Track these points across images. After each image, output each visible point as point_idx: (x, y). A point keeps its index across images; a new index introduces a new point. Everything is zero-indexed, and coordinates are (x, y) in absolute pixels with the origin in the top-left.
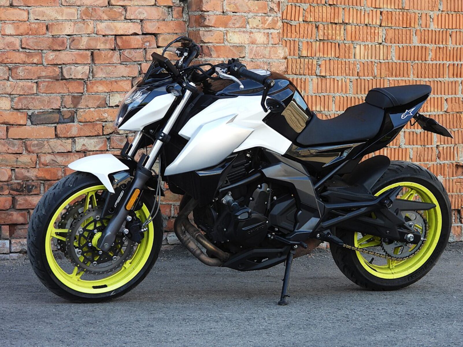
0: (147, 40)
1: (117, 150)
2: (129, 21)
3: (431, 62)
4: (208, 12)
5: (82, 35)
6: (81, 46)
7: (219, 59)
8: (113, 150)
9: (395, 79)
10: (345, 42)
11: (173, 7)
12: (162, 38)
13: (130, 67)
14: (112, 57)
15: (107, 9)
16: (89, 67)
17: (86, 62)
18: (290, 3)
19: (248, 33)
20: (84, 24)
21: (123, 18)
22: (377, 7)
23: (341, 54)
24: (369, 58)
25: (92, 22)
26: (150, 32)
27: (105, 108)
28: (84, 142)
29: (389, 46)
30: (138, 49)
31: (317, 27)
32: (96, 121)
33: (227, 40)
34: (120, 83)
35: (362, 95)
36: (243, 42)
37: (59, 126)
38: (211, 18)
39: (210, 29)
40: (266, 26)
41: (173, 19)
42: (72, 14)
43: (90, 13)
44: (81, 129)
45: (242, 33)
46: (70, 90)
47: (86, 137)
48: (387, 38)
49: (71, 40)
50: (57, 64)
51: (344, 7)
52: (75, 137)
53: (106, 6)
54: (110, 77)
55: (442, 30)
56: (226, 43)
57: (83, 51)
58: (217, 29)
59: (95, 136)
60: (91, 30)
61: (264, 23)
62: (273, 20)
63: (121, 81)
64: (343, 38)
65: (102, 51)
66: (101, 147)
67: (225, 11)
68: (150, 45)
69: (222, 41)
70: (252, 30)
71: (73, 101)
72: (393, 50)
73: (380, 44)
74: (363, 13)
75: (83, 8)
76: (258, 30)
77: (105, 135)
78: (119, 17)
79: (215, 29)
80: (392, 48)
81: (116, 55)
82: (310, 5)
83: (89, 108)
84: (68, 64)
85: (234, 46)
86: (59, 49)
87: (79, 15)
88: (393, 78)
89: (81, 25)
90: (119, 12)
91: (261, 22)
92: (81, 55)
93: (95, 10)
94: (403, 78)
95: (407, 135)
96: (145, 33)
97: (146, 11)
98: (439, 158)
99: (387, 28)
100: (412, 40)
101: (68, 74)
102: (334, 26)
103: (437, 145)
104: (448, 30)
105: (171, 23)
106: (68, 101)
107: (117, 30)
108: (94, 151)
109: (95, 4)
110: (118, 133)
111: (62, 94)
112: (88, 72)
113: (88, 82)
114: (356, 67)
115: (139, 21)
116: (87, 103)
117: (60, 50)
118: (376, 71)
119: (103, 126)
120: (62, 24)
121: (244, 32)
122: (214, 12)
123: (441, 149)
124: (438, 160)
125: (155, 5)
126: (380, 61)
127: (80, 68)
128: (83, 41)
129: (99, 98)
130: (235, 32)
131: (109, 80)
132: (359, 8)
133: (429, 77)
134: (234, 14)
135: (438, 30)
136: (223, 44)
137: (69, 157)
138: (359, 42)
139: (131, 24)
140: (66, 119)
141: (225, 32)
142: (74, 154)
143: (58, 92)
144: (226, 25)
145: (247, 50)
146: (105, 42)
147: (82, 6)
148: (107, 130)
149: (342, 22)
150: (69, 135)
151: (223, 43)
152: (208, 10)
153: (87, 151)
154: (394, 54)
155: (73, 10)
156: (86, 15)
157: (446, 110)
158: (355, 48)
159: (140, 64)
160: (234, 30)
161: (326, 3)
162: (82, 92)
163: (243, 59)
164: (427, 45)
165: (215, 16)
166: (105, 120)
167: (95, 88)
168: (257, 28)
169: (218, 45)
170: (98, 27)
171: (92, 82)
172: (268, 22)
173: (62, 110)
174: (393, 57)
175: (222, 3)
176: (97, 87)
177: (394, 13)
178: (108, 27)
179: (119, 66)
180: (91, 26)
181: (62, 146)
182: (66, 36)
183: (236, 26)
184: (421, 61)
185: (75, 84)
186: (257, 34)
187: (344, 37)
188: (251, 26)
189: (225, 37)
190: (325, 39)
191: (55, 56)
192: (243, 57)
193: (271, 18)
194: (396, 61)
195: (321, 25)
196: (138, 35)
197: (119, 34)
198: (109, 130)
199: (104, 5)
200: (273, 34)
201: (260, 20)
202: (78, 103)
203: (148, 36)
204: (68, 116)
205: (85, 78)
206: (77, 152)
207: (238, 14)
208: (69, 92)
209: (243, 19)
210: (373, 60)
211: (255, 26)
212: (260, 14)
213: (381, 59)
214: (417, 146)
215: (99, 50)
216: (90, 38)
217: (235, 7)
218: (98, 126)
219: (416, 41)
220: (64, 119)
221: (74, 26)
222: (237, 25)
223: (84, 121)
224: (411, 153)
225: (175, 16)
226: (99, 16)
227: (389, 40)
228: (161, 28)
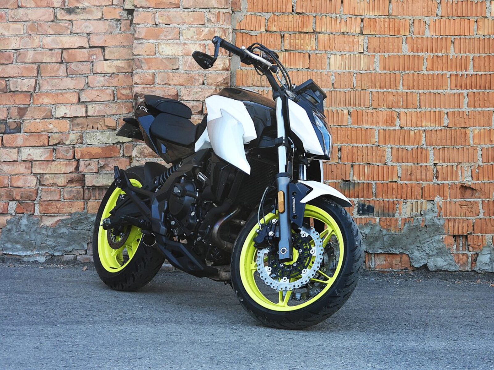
0: (93, 53)
1: (63, 160)
2: (76, 35)
3: (426, 73)
4: (139, 24)
5: (29, 49)
6: (27, 60)
7: (150, 71)
8: (59, 160)
9: (380, 90)
10: (316, 52)
11: (121, 20)
12: (109, 51)
13: (76, 79)
14: (58, 70)
15: (54, 23)
16: (34, 80)
17: (32, 76)
18: (249, 13)
19: (182, 45)
20: (30, 38)
21: (69, 32)
22: (356, 14)
23: (312, 65)
24: (347, 68)
25: (38, 36)
26: (97, 46)
27: (51, 120)
28: (30, 152)
29: (372, 55)
30: (84, 62)
31: (283, 37)
32: (42, 132)
33: (158, 52)
34: (66, 95)
35: (338, 108)
36: (176, 54)
37: (5, 136)
38: (140, 30)
39: (141, 41)
40: (202, 37)
41: (121, 32)
42: (19, 30)
43: (36, 28)
44: (27, 139)
45: (175, 45)
46: (16, 102)
47: (32, 147)
48: (369, 47)
49: (17, 55)
50: (3, 77)
51: (315, 15)
52: (21, 147)
53: (52, 21)
54: (56, 90)
55: (441, 37)
56: (157, 55)
57: (29, 64)
58: (148, 41)
59: (41, 146)
60: (37, 44)
61: (199, 34)
62: (209, 31)
63: (67, 93)
64: (314, 48)
65: (48, 65)
66: (47, 157)
67: (157, 23)
68: (97, 58)
69: (153, 53)
70: (186, 42)
71: (19, 113)
72: (377, 59)
73: (362, 53)
74: (338, 21)
75: (29, 24)
76: (193, 42)
77: (50, 145)
78: (64, 32)
79: (146, 41)
80: (376, 58)
81: (62, 68)
82: (274, 14)
83: (35, 119)
84: (14, 77)
85: (167, 58)
86: (5, 63)
87: (25, 30)
88: (376, 90)
89: (28, 39)
90: (65, 27)
91: (196, 34)
92: (27, 69)
93: (40, 25)
94: (390, 90)
95: (394, 151)
96: (91, 46)
97: (92, 25)
98: (437, 178)
99: (369, 36)
100: (402, 49)
101: (14, 87)
102: (302, 35)
103: (434, 164)
104: (449, 37)
105: (118, 36)
106: (14, 112)
107: (63, 44)
108: (39, 161)
109: (41, 19)
110: (64, 144)
111: (8, 106)
112: (33, 85)
113: (35, 95)
114: (330, 78)
115: (85, 35)
116: (33, 115)
117: (7, 64)
118: (355, 83)
119: (49, 137)
120: (9, 39)
121: (177, 44)
122: (146, 24)
123: (439, 167)
124: (435, 180)
125: (102, 18)
126: (361, 72)
127: (26, 81)
128: (29, 55)
129: (45, 110)
130: (167, 44)
131: (55, 92)
132: (334, 16)
133: (423, 89)
134: (167, 26)
135: (436, 37)
136: (154, 56)
137: (15, 166)
138: (334, 52)
139: (76, 38)
140: (11, 129)
141: (156, 44)
142: (20, 163)
143: (4, 104)
144: (157, 37)
145: (181, 62)
146: (51, 56)
147: (28, 21)
148: (53, 140)
149: (313, 31)
150: (14, 145)
151: (155, 54)
152: (139, 22)
153: (33, 160)
154: (378, 63)
155: (19, 26)
156: (31, 30)
157: (446, 125)
158: (329, 58)
159: (87, 77)
160: (166, 42)
161: (293, 11)
162: (29, 104)
163: (176, 71)
164: (421, 54)
165: (145, 29)
166: (50, 131)
167: (40, 100)
168: (192, 39)
169: (149, 57)
170: (44, 41)
171: (38, 95)
172: (203, 34)
173: (8, 121)
174: (377, 68)
175: (153, 15)
176: (43, 99)
177: (378, 20)
178: (54, 41)
179: (65, 78)
180: (37, 40)
181: (7, 155)
182: (12, 50)
183: (168, 38)
184: (413, 72)
185: (22, 96)
186: (192, 45)
187: (316, 46)
188: (185, 37)
189: (157, 49)
190: (291, 49)
191: (2, 70)
192: (178, 69)
193: (207, 29)
194: (380, 72)
195: (286, 35)
196: (85, 48)
197: (65, 48)
198: (55, 140)
199: (50, 20)
200: (210, 45)
201: (195, 31)
202: (24, 114)
203: (94, 49)
204: (14, 127)
205: (32, 90)
206: (24, 161)
207: (171, 26)
208: (15, 103)
209: (175, 30)
210: (352, 70)
211: (189, 37)
212: (196, 25)
213: (361, 69)
214: (406, 164)
215: (46, 63)
216: (36, 52)
217: (168, 19)
218: (44, 137)
219: (405, 49)
220: (10, 130)
221: (20, 40)
222: (170, 37)
223: (29, 131)
224: (399, 171)
225: (122, 29)
226: (45, 30)
227: (372, 49)
228: (108, 41)
